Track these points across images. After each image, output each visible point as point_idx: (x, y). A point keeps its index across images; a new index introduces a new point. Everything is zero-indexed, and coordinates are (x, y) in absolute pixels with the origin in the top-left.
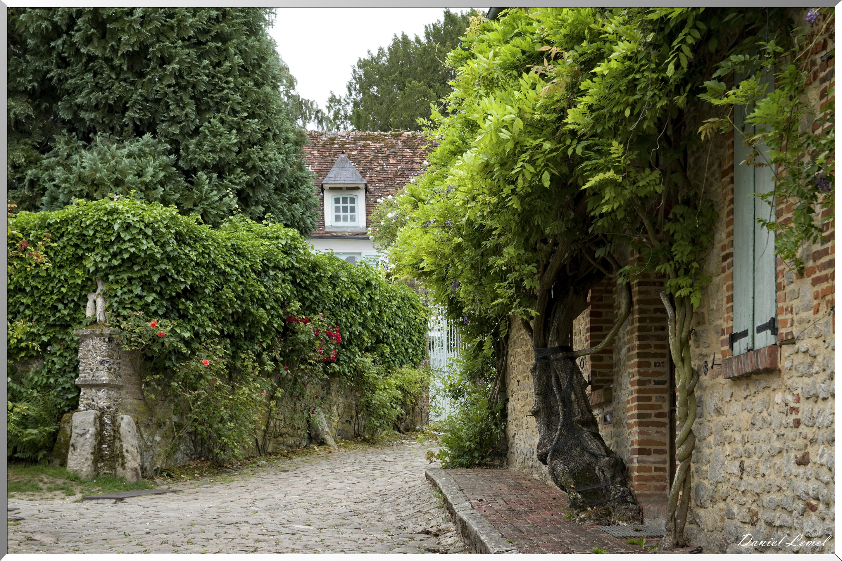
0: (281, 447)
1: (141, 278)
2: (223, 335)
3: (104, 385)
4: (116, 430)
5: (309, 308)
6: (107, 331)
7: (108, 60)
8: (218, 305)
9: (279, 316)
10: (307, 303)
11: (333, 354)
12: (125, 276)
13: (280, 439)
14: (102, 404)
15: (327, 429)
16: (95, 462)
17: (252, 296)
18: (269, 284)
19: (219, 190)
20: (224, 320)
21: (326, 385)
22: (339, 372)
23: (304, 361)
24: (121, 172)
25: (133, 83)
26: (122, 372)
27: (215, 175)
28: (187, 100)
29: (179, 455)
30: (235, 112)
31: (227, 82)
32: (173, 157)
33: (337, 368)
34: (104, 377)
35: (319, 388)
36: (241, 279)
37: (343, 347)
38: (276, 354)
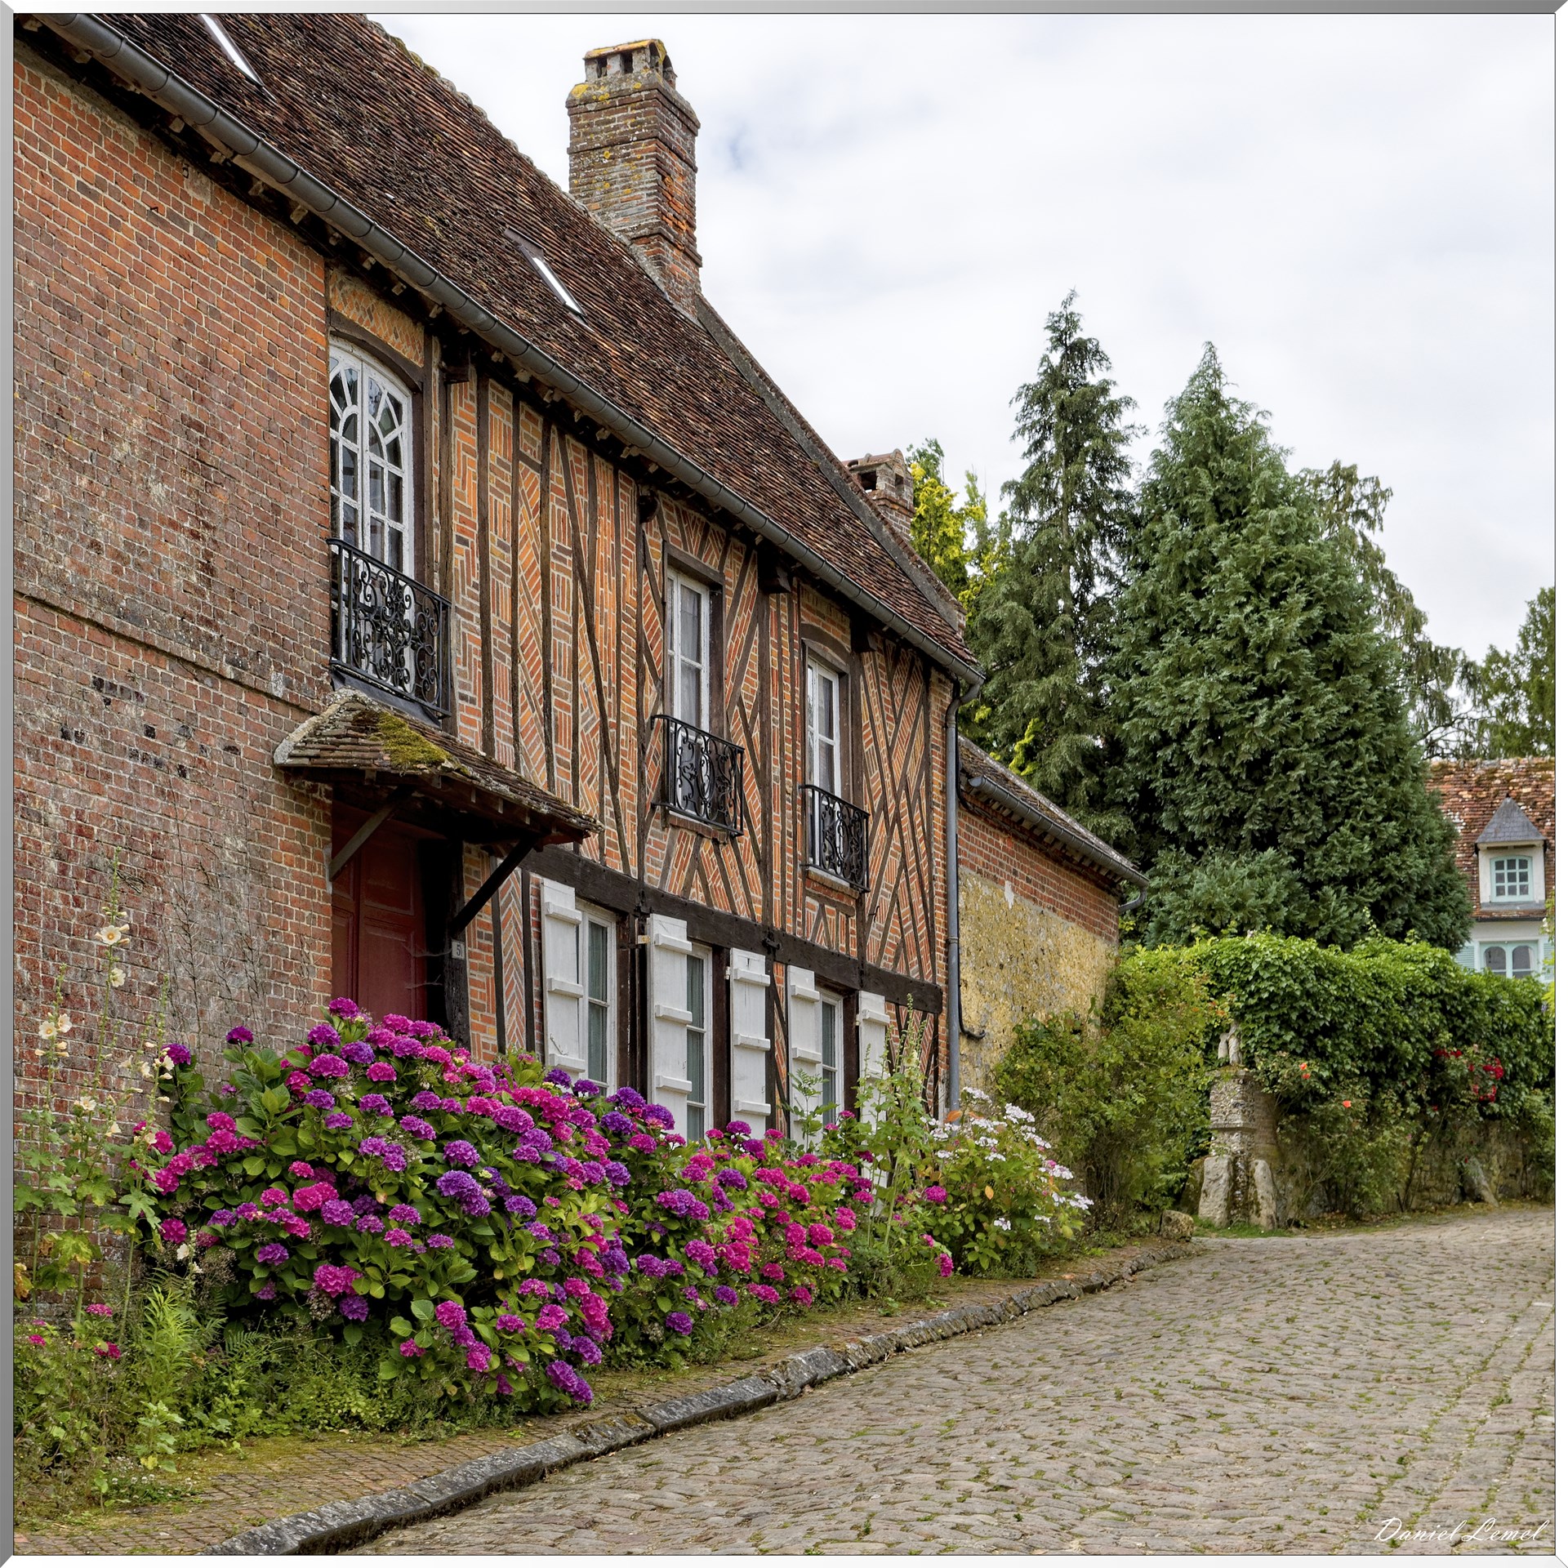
0: (1427, 1203)
1: (1279, 1016)
2: (1363, 1074)
3: (1237, 1129)
4: (1250, 1177)
5: (1462, 1038)
6: (1242, 1072)
7: (1223, 769)
8: (1358, 1042)
9: (1426, 1049)
10: (1459, 1033)
11: (1491, 1093)
12: (1263, 1015)
13: (1426, 1193)
14: (1235, 1148)
15: (1484, 1183)
16: (1228, 1209)
17: (1395, 1029)
18: (1415, 1014)
19: (1349, 906)
20: (1364, 1058)
21: (1484, 1130)
22: (1500, 1113)
23: (1455, 1101)
24: (1241, 895)
25: (1251, 792)
26: (1256, 1115)
27: (1344, 889)
28: (1314, 807)
29: (1312, 1207)
30: (1368, 816)
31: (1359, 783)
32: (1297, 872)
33: (1496, 1107)
34: (1238, 1121)
35: (1473, 1133)
36: (1383, 1011)
37: (1504, 1082)
38: (1422, 1092)
